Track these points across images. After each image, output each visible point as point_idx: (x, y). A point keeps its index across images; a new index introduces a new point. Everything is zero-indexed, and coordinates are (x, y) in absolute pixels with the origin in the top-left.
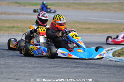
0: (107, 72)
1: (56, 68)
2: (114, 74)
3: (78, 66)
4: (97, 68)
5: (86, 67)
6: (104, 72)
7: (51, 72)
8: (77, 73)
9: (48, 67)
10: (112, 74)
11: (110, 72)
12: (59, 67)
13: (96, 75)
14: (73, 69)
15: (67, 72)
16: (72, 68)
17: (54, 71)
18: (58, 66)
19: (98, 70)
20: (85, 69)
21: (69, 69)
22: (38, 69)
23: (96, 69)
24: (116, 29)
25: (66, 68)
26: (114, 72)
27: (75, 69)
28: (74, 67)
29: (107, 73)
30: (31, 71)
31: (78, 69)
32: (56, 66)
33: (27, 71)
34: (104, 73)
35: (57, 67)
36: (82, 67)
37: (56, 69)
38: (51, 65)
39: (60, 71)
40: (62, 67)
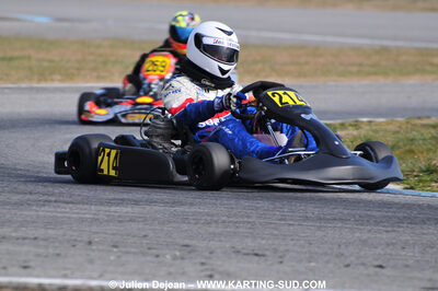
0: (224, 218)
2: (249, 222)
3: (125, 196)
4: (192, 204)
6: (215, 219)
7: (28, 219)
8: (120, 222)
10: (244, 222)
11: (235, 215)
12: (55, 201)
13: (185, 227)
14: (107, 208)
15: (82, 221)
16: (102, 204)
17: (38, 217)
18: (53, 199)
19: (193, 209)
20: (148, 208)
21: (93, 207)
23: (186, 209)
24: (260, 66)
25: (81, 206)
26: (248, 217)
27: (113, 209)
28: (110, 203)
29: (224, 222)
31: (125, 210)
32: (45, 198)
34: (216, 222)
35: (50, 201)
36: (136, 203)
37: (46, 208)
38: (28, 196)
39: (59, 215)
40: (68, 203)
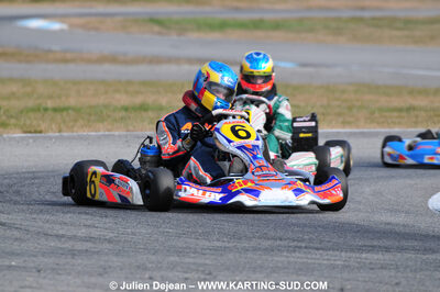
1: (294, 251)
5: (401, 249)
9: (266, 249)
22: (231, 256)
30: (207, 262)
33: (194, 264)
